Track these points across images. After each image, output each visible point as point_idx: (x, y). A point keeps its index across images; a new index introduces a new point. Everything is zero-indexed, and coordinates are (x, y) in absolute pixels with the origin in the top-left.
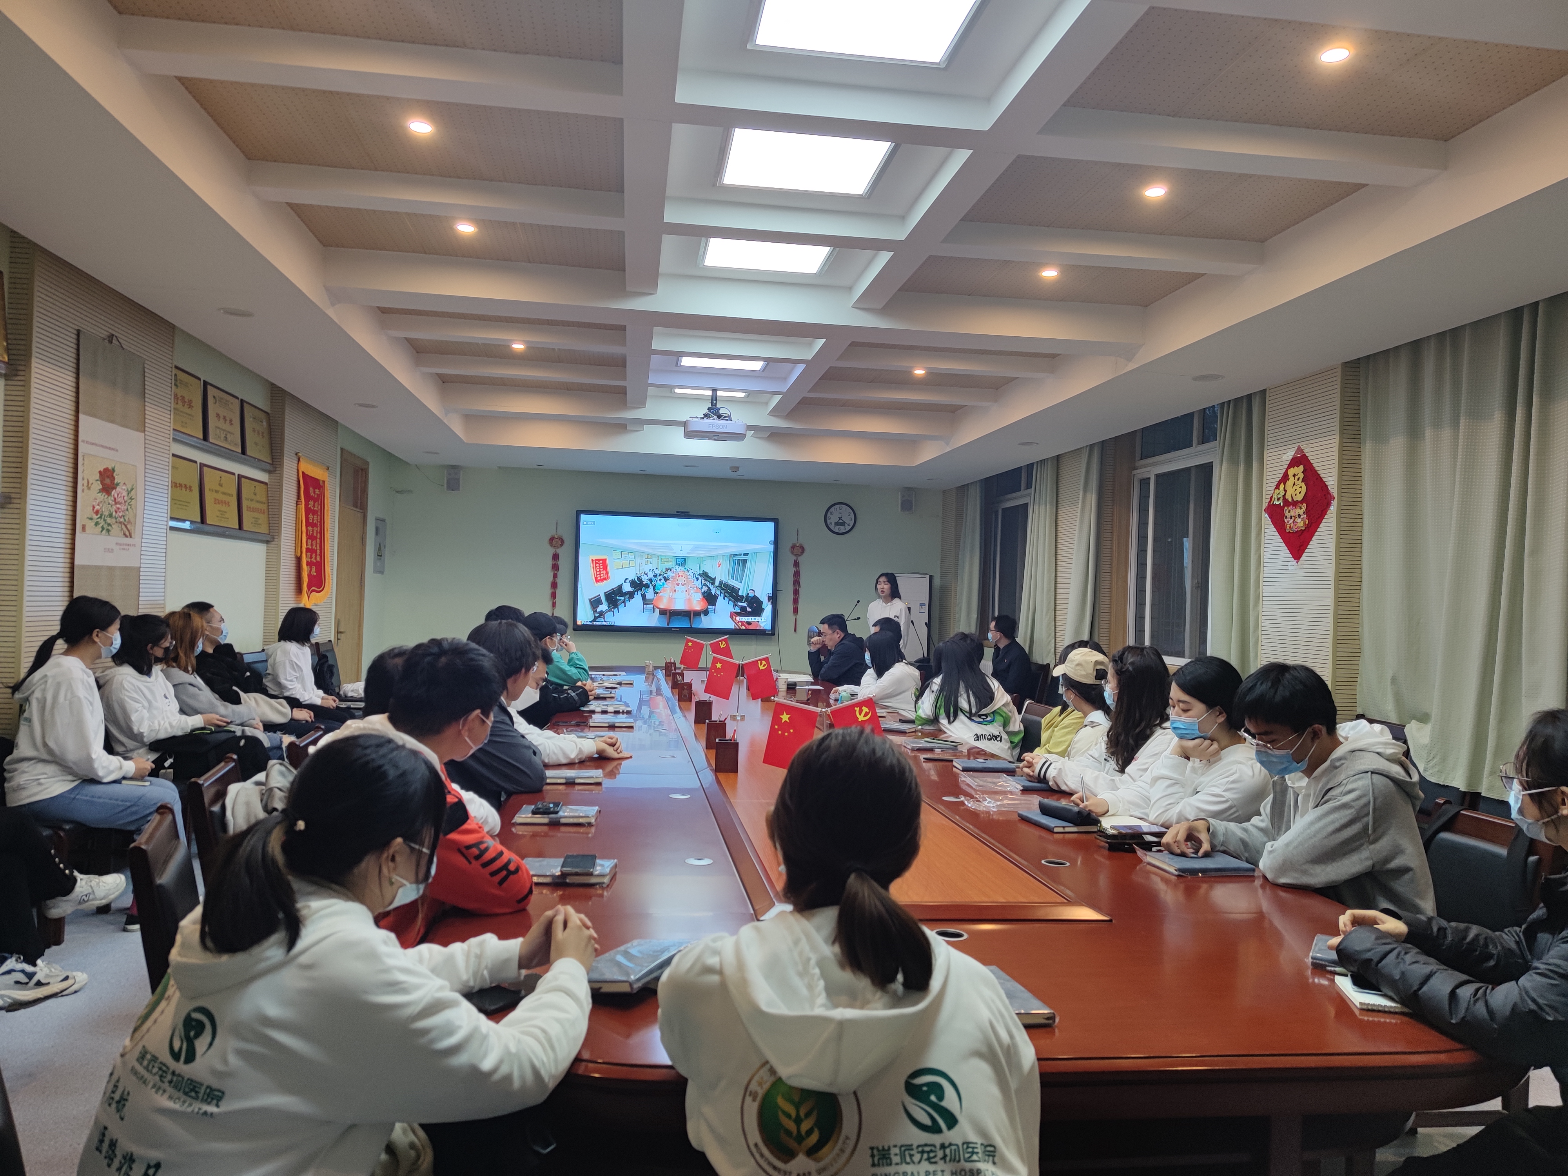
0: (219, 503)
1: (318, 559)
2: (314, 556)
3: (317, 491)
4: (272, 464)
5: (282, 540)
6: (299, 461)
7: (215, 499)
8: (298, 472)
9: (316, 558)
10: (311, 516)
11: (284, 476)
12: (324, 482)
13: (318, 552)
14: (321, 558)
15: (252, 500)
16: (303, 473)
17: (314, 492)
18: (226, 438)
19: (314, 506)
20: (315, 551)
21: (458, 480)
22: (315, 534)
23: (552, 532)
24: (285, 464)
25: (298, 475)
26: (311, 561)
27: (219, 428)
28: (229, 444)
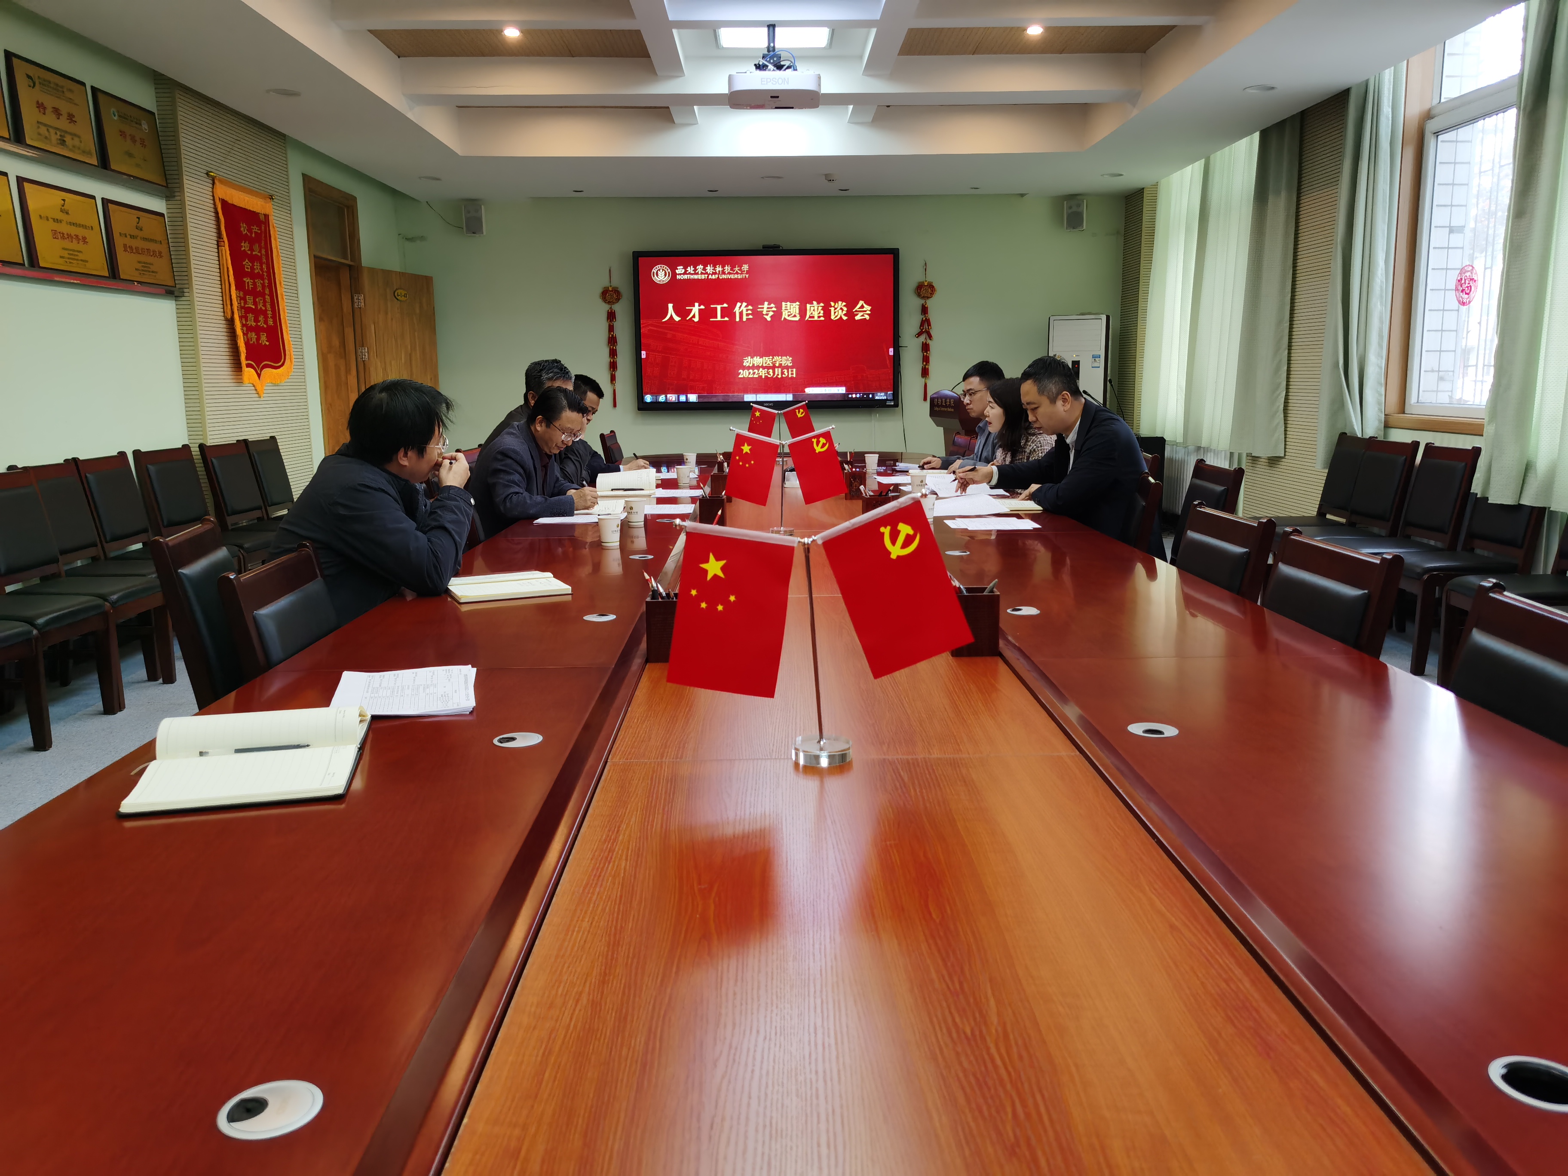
0: (63, 238)
1: (271, 322)
2: (261, 318)
3: (255, 229)
4: (167, 187)
5: (195, 295)
6: (213, 184)
7: (54, 232)
8: (214, 200)
9: (266, 322)
10: (247, 263)
11: (187, 203)
12: (267, 216)
13: (270, 313)
14: (275, 322)
15: (132, 237)
16: (224, 203)
17: (250, 230)
18: (62, 142)
19: (251, 249)
20: (265, 313)
21: (479, 220)
22: (259, 289)
23: (607, 284)
24: (186, 186)
25: (215, 204)
26: (257, 326)
27: (45, 125)
28: (71, 150)
